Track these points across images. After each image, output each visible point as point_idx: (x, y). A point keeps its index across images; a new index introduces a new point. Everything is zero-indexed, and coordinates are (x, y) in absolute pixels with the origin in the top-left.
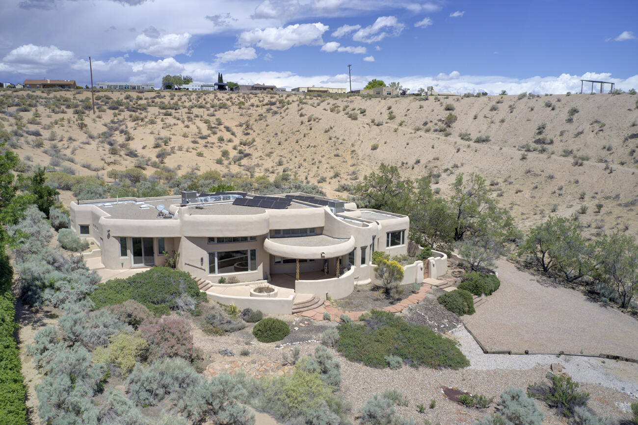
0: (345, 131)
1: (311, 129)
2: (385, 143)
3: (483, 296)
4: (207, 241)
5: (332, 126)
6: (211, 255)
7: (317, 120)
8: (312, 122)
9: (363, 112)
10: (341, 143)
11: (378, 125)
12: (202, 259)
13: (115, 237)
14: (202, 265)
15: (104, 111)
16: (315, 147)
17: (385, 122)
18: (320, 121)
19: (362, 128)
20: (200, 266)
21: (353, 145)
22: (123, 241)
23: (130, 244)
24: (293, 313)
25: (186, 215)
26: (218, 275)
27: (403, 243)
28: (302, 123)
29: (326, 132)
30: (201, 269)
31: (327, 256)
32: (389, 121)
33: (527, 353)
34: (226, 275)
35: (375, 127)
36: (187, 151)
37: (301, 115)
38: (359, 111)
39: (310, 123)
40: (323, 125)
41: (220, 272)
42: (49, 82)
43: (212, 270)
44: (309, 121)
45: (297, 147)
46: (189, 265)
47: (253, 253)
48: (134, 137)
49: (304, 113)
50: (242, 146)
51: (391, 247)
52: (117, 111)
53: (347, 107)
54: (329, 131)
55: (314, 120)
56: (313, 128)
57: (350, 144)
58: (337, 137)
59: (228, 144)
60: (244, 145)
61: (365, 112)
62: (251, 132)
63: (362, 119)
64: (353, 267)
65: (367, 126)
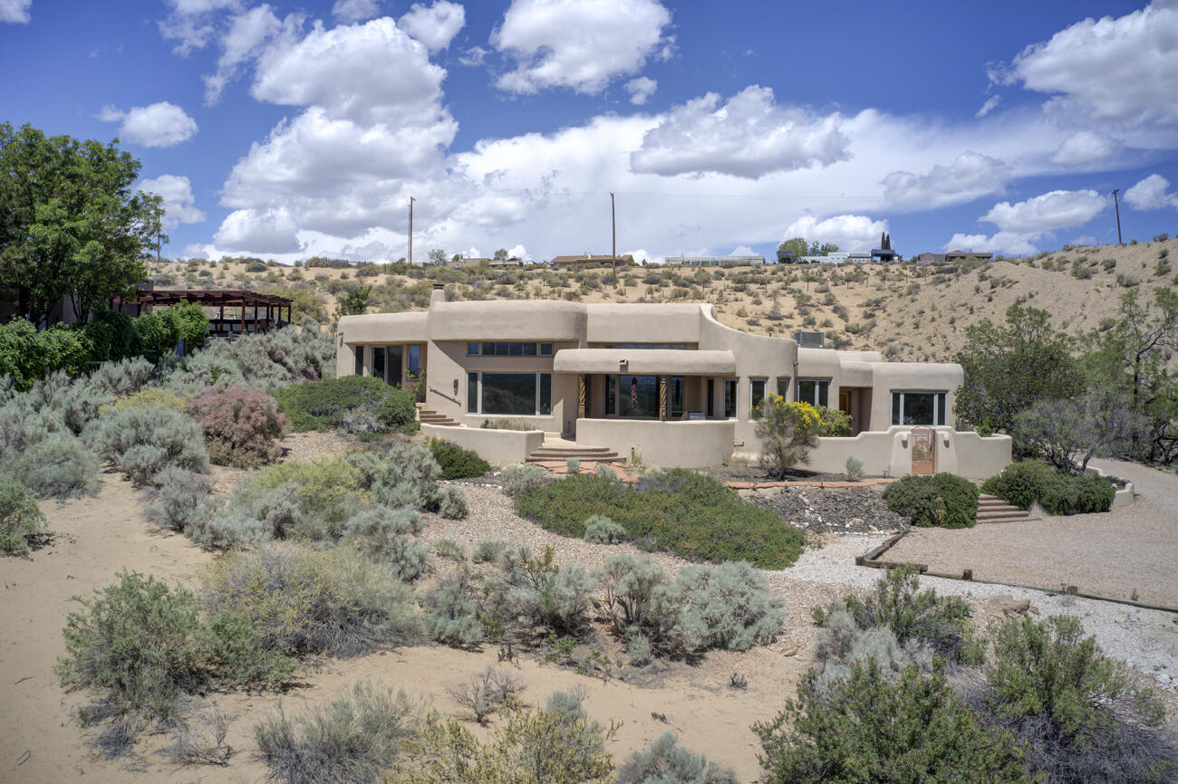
0: (1057, 301)
1: (990, 300)
3: (1036, 510)
4: (465, 349)
5: (1034, 293)
6: (473, 377)
7: (1009, 285)
8: (998, 289)
9: (1110, 266)
11: (1128, 286)
12: (456, 384)
13: (349, 344)
14: (456, 393)
15: (634, 285)
17: (1145, 280)
18: (1015, 286)
19: (1093, 293)
20: (452, 396)
22: (359, 350)
23: (368, 357)
24: (528, 461)
25: (438, 303)
26: (480, 416)
28: (978, 290)
30: (453, 400)
31: (632, 369)
32: (1156, 278)
33: (967, 578)
34: (495, 417)
35: (1121, 289)
37: (983, 278)
38: (1103, 267)
39: (994, 289)
40: (1019, 292)
41: (486, 410)
42: (590, 258)
43: (472, 408)
44: (992, 287)
45: (948, 330)
46: (436, 393)
47: (546, 379)
49: (987, 276)
50: (850, 334)
51: (902, 427)
52: (655, 286)
53: (1083, 260)
54: (1024, 301)
55: (1004, 285)
56: (995, 299)
60: (854, 332)
61: (1113, 266)
62: (878, 313)
63: (1101, 277)
64: (731, 420)
65: (1105, 290)
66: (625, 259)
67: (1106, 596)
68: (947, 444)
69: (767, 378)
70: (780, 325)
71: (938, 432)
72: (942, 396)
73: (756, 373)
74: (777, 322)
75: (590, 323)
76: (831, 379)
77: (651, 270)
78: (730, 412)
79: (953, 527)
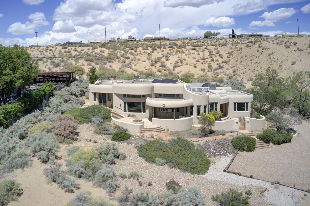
0: (280, 55)
1: (261, 54)
2: (301, 61)
3: (271, 144)
4: (122, 96)
5: (274, 52)
6: (125, 103)
7: (267, 49)
8: (264, 50)
9: (295, 44)
10: (275, 61)
11: (300, 51)
12: (121, 105)
13: (92, 92)
14: (121, 107)
16: (259, 63)
17: (305, 49)
18: (268, 50)
19: (290, 53)
20: (120, 108)
21: (282, 62)
22: (95, 94)
23: (97, 96)
24: (140, 132)
26: (127, 113)
27: (247, 110)
28: (258, 51)
29: (269, 55)
30: (120, 109)
31: (166, 107)
33: (251, 177)
34: (131, 113)
35: (299, 52)
36: (190, 65)
37: (260, 47)
38: (293, 44)
39: (262, 51)
40: (269, 52)
41: (129, 111)
42: (154, 38)
43: (125, 111)
44: (262, 50)
45: (249, 63)
46: (115, 106)
47: (144, 104)
48: (170, 59)
49: (261, 46)
50: (223, 63)
51: (236, 112)
52: (171, 49)
53: (288, 42)
54: (271, 54)
55: (265, 49)
56: (263, 54)
57: (281, 62)
58: (274, 58)
59: (215, 62)
60: (224, 63)
61: (296, 44)
62: (231, 56)
63: (293, 48)
64: (192, 116)
65: (293, 52)
66: (163, 38)
67: (287, 185)
68: (248, 122)
69: (201, 106)
70: (205, 61)
71: (246, 119)
72: (247, 103)
73: (198, 105)
74: (204, 60)
75: (155, 89)
76: (218, 102)
77: (170, 42)
78: (192, 114)
79: (249, 152)
